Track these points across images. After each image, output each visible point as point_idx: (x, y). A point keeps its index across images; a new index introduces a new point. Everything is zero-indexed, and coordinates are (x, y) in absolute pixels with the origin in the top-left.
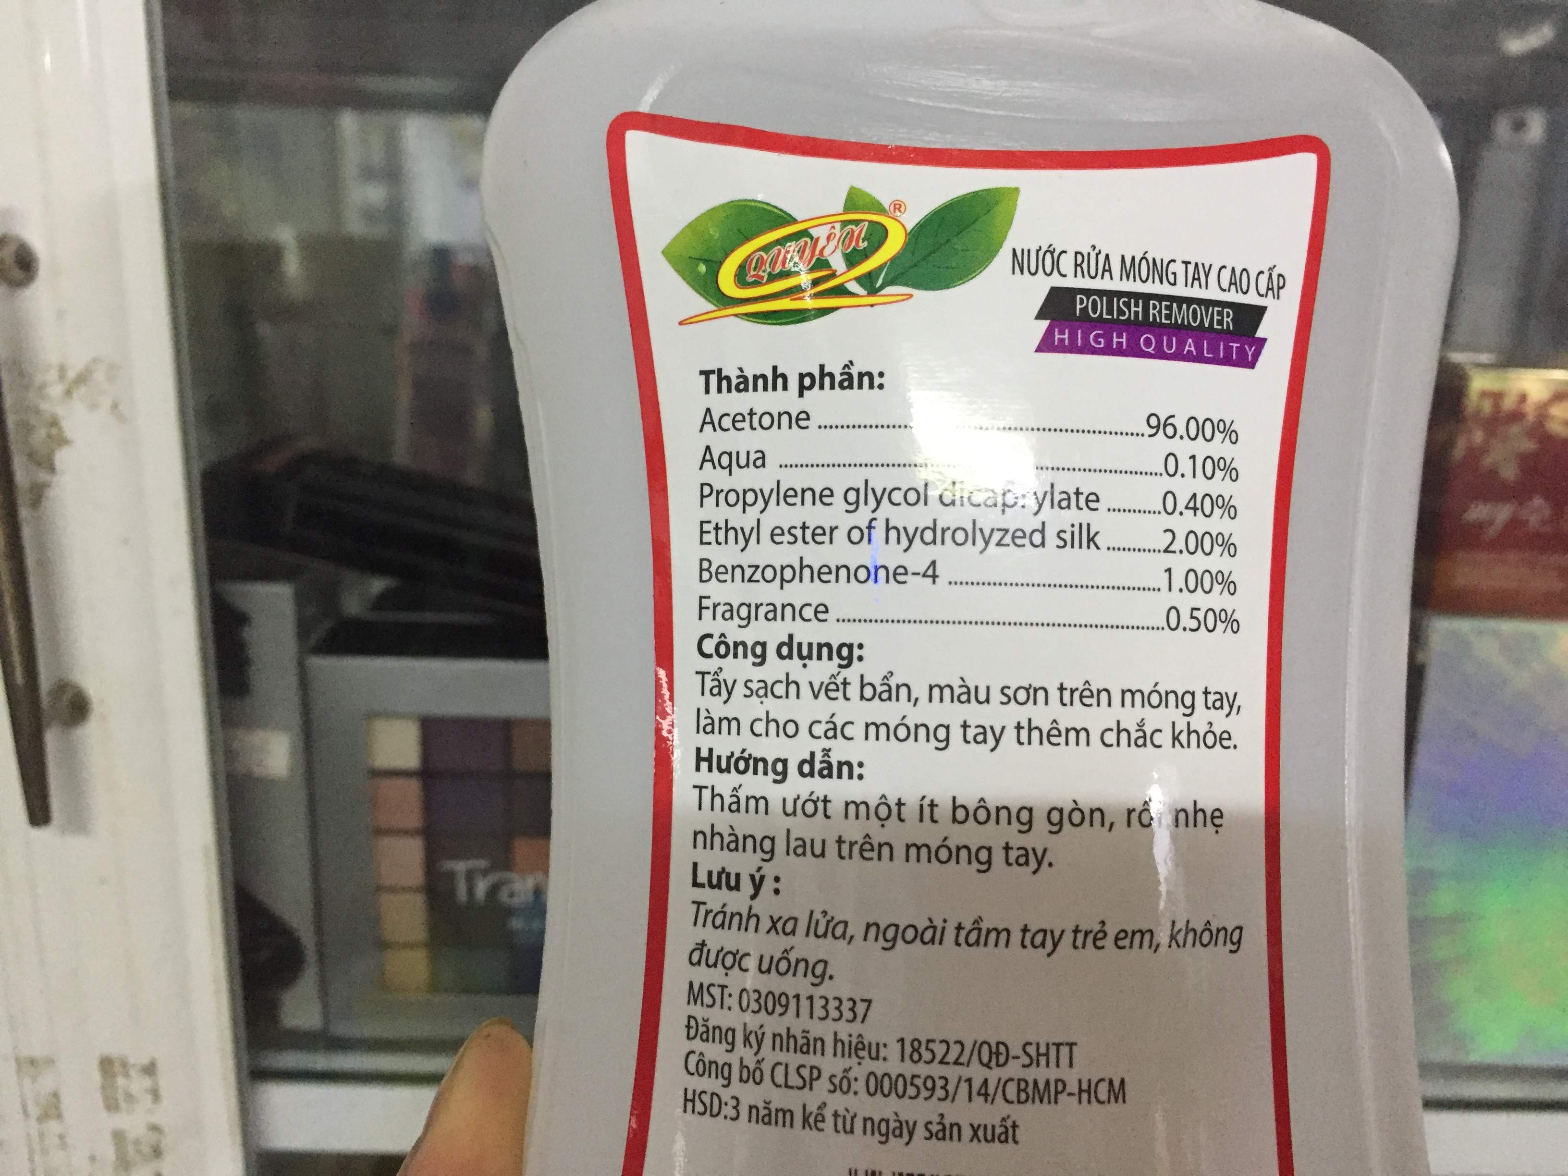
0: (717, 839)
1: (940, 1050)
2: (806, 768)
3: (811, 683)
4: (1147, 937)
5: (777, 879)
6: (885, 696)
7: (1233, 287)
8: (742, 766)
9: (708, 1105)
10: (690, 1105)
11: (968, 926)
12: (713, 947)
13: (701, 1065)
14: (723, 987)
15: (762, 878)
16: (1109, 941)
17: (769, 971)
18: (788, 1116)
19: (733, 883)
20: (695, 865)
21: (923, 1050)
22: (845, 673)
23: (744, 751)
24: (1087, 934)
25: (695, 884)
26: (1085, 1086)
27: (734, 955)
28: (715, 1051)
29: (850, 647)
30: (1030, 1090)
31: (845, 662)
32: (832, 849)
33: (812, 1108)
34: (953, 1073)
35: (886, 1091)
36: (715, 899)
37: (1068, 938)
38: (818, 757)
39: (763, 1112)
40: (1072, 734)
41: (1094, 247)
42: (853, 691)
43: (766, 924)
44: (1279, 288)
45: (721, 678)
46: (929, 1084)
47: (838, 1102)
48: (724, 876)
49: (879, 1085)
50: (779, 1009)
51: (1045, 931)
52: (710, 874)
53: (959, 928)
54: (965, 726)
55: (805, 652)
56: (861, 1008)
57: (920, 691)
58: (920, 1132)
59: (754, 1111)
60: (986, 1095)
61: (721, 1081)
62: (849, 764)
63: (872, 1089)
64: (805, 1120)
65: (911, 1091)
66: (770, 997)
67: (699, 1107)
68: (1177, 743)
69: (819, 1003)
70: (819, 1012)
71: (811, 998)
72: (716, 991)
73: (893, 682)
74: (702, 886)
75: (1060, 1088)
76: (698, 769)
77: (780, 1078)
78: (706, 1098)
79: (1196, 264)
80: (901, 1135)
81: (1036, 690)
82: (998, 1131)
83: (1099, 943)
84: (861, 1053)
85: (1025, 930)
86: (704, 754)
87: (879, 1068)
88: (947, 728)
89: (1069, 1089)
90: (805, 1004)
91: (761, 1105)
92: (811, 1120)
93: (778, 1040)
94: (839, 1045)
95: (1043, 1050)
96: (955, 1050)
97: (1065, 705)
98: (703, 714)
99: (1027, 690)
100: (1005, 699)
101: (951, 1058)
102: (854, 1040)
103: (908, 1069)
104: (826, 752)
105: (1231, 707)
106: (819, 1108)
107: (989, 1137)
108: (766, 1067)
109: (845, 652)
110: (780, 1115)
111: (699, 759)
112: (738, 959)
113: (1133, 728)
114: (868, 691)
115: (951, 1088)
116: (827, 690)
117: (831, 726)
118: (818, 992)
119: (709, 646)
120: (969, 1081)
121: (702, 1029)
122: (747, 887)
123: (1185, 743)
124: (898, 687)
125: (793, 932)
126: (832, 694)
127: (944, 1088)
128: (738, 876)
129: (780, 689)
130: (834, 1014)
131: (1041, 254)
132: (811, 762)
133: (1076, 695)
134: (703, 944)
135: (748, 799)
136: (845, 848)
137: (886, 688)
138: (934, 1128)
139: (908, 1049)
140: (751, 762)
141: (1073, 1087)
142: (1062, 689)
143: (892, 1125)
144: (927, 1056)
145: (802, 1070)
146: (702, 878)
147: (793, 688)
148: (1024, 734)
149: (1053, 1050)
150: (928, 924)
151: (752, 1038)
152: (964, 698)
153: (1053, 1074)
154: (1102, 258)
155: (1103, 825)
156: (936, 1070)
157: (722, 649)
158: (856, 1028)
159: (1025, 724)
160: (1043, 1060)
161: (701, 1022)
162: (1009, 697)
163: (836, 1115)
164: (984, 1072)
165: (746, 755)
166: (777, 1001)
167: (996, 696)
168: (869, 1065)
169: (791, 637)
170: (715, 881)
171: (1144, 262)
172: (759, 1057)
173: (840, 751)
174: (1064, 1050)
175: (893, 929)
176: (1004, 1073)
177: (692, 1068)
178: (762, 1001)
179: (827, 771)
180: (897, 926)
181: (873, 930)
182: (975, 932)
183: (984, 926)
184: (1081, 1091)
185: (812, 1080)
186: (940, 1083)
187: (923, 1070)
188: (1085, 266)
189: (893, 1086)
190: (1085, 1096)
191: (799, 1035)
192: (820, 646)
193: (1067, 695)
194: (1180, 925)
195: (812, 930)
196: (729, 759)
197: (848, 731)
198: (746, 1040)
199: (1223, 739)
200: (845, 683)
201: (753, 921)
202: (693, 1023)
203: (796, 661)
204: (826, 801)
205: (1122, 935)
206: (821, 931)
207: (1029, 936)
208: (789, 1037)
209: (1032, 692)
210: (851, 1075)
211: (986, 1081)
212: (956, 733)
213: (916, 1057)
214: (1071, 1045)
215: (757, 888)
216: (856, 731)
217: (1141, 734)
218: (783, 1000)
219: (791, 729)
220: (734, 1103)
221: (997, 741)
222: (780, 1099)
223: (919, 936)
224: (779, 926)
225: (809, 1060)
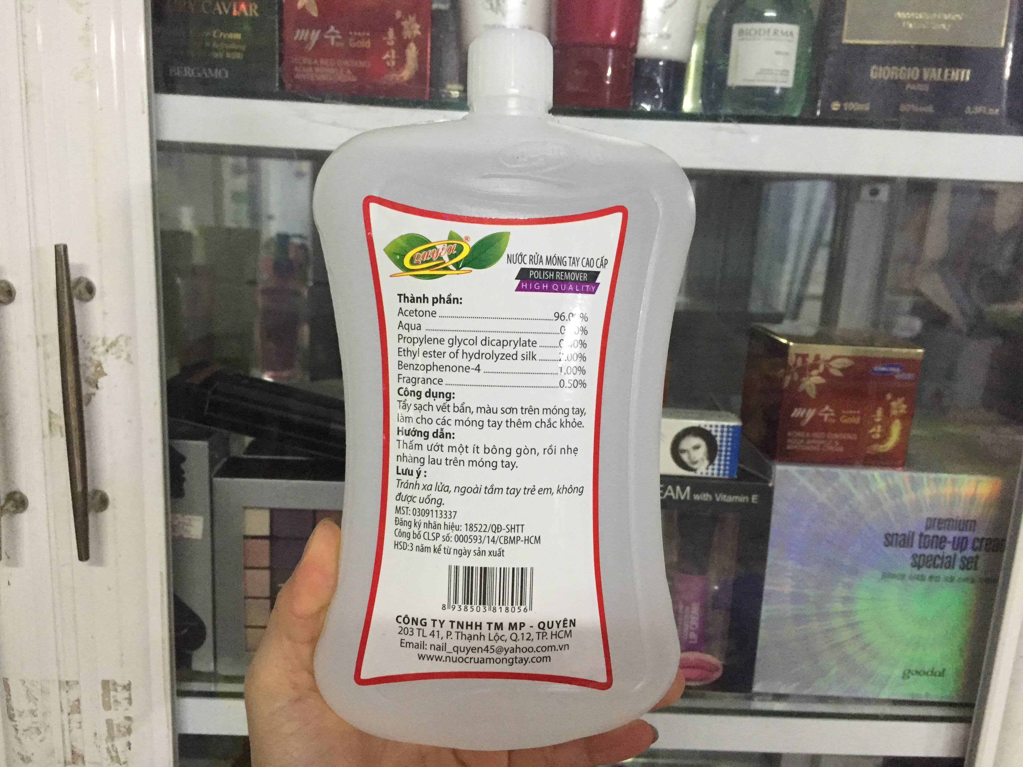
0: (405, 458)
1: (479, 527)
2: (435, 435)
3: (437, 406)
4: (549, 490)
5: (425, 472)
6: (462, 411)
7: (587, 265)
8: (413, 433)
9: (402, 546)
10: (396, 546)
11: (489, 487)
12: (404, 494)
13: (400, 533)
14: (407, 508)
15: (420, 471)
16: (536, 492)
17: (423, 502)
18: (429, 549)
19: (410, 473)
20: (398, 467)
21: (473, 527)
22: (448, 402)
23: (414, 428)
24: (528, 490)
25: (398, 473)
26: (527, 538)
27: (411, 497)
28: (405, 529)
29: (450, 394)
30: (508, 540)
31: (448, 399)
32: (444, 462)
33: (437, 546)
34: (483, 534)
35: (461, 541)
36: (404, 478)
37: (522, 491)
38: (439, 431)
39: (421, 548)
40: (525, 424)
41: (536, 253)
42: (451, 409)
43: (421, 487)
44: (605, 264)
45: (406, 403)
46: (475, 538)
47: (445, 544)
48: (407, 471)
49: (459, 539)
50: (426, 515)
51: (515, 489)
52: (403, 470)
53: (486, 488)
54: (489, 421)
55: (435, 395)
56: (453, 514)
57: (474, 409)
58: (472, 553)
59: (418, 548)
60: (494, 541)
61: (407, 538)
62: (450, 434)
63: (457, 540)
64: (435, 550)
65: (470, 540)
66: (423, 511)
67: (400, 547)
68: (562, 426)
69: (439, 513)
70: (439, 515)
71: (436, 511)
72: (405, 509)
73: (465, 406)
74: (400, 474)
75: (518, 538)
76: (398, 434)
77: (426, 537)
78: (402, 544)
79: (574, 258)
80: (466, 554)
81: (513, 409)
82: (498, 552)
83: (532, 493)
84: (453, 528)
85: (508, 488)
86: (400, 429)
87: (459, 533)
88: (483, 422)
89: (521, 539)
90: (435, 513)
91: (420, 546)
92: (437, 550)
93: (426, 524)
94: (446, 526)
95: (513, 527)
96: (484, 527)
97: (523, 414)
98: (400, 415)
99: (510, 409)
100: (503, 412)
101: (482, 530)
102: (451, 525)
103: (469, 533)
104: (442, 429)
105: (582, 413)
106: (439, 546)
107: (495, 555)
108: (422, 534)
109: (448, 395)
110: (426, 548)
111: (398, 431)
112: (412, 498)
113: (546, 421)
114: (456, 409)
115: (482, 539)
116: (442, 408)
117: (444, 420)
118: (439, 509)
119: (402, 392)
120: (489, 537)
121: (400, 522)
122: (415, 474)
123: (565, 426)
124: (466, 408)
125: (431, 489)
126: (444, 410)
127: (480, 539)
128: (412, 471)
129: (426, 408)
130: (445, 516)
131: (518, 256)
132: (437, 432)
133: (527, 410)
134: (401, 493)
135: (415, 445)
136: (448, 461)
137: (462, 408)
138: (477, 552)
139: (468, 527)
140: (417, 432)
141: (523, 539)
142: (522, 408)
143: (463, 551)
144: (475, 529)
145: (433, 534)
146: (400, 471)
147: (431, 407)
148: (509, 423)
149: (516, 527)
150: (476, 487)
151: (417, 524)
152: (489, 411)
153: (516, 534)
154: (539, 257)
155: (535, 454)
156: (477, 534)
157: (406, 393)
158: (452, 521)
159: (509, 420)
160: (513, 530)
161: (400, 519)
162: (504, 412)
163: (445, 548)
164: (493, 534)
165: (415, 430)
166: (425, 512)
167: (500, 411)
168: (455, 532)
169: (430, 390)
170: (404, 473)
171: (555, 258)
172: (419, 530)
173: (447, 429)
174: (520, 527)
175: (464, 488)
176: (500, 534)
177: (397, 534)
178: (420, 512)
179: (442, 436)
180: (465, 488)
181: (457, 489)
182: (491, 489)
183: (494, 488)
184: (525, 540)
185: (437, 537)
186: (479, 538)
187: (473, 533)
188: (533, 260)
189: (464, 539)
190: (527, 541)
191: (433, 523)
192: (440, 393)
193: (524, 410)
194: (561, 486)
195: (437, 489)
196: (409, 431)
197: (449, 422)
198: (415, 524)
199: (579, 424)
200: (448, 406)
201: (417, 486)
202: (397, 519)
203: (432, 398)
204: (442, 446)
205: (541, 490)
206: (440, 489)
207: (509, 490)
208: (429, 524)
209: (512, 409)
210: (450, 536)
211: (494, 537)
212: (486, 424)
213: (471, 529)
214: (522, 525)
215: (419, 475)
216: (452, 422)
217: (549, 423)
218: (427, 512)
219: (430, 421)
220: (411, 545)
221: (500, 426)
222: (427, 544)
223: (473, 490)
224: (426, 487)
225: (436, 531)
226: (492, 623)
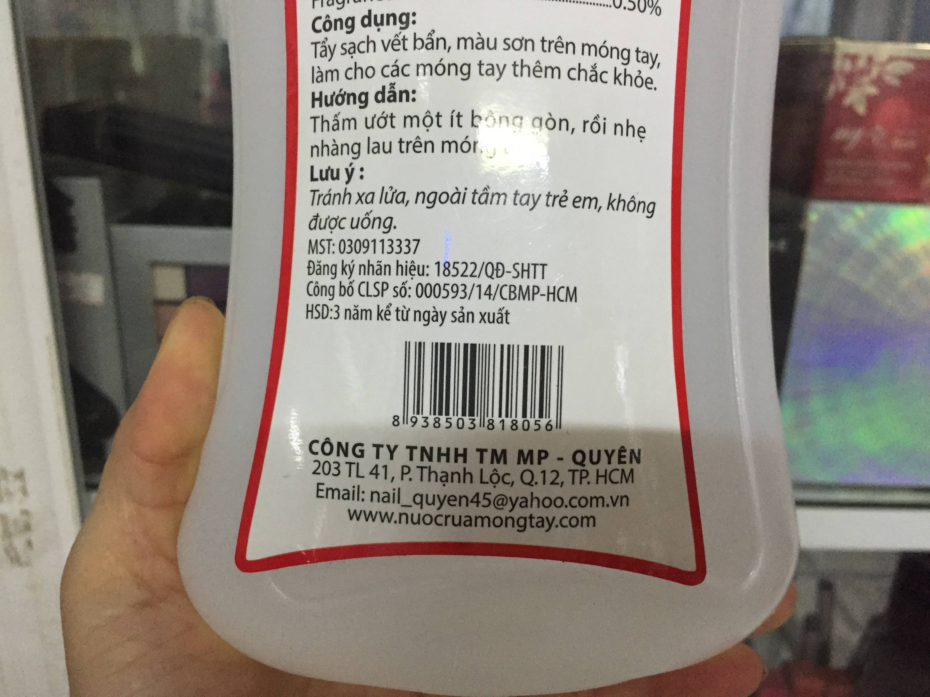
0: (325, 149)
1: (461, 268)
2: (380, 97)
3: (383, 41)
4: (594, 201)
5: (362, 169)
6: (429, 46)
8: (340, 100)
9: (321, 312)
10: (310, 314)
11: (480, 191)
12: (323, 217)
13: (316, 289)
14: (329, 240)
15: (353, 169)
16: (569, 203)
17: (357, 227)
18: (369, 312)
19: (335, 175)
20: (312, 167)
21: (451, 268)
22: (404, 32)
23: (341, 90)
24: (555, 197)
25: (313, 179)
26: (551, 290)
27: (336, 220)
28: (325, 280)
29: (407, 15)
30: (517, 292)
31: (404, 26)
32: (396, 146)
33: (383, 307)
34: (469, 282)
35: (428, 295)
36: (323, 187)
37: (544, 198)
38: (387, 89)
39: (353, 312)
40: (549, 71)
42: (409, 44)
43: (355, 198)
45: (327, 45)
46: (455, 289)
47: (399, 302)
48: (329, 172)
49: (424, 290)
50: (363, 250)
51: (529, 195)
52: (321, 171)
53: (475, 193)
54: (480, 64)
55: (379, 21)
56: (413, 245)
57: (452, 42)
58: (449, 318)
59: (348, 312)
60: (490, 295)
61: (329, 297)
62: (407, 92)
63: (420, 293)
64: (379, 315)
65: (444, 293)
66: (358, 243)
67: (316, 314)
68: (617, 81)
69: (387, 243)
70: (387, 249)
71: (382, 241)
72: (325, 244)
73: (434, 37)
74: (316, 180)
75: (536, 290)
76: (313, 106)
77: (363, 291)
78: (319, 309)
80: (437, 320)
81: (526, 41)
82: (497, 316)
83: (563, 204)
84: (413, 272)
85: (516, 194)
86: (317, 96)
87: (424, 280)
88: (469, 66)
89: (541, 292)
90: (379, 245)
91: (352, 309)
92: (383, 314)
93: (362, 268)
94: (400, 268)
95: (526, 268)
96: (471, 268)
97: (545, 51)
98: (316, 70)
99: (521, 41)
100: (507, 47)
101: (469, 272)
102: (409, 265)
103: (442, 280)
104: (392, 85)
105: (654, 63)
106: (388, 306)
107: (491, 320)
108: (355, 286)
109: (404, 18)
110: (364, 312)
111: (314, 99)
112: (338, 221)
113: (589, 69)
114: (419, 44)
115: (468, 291)
116: (393, 45)
117: (395, 68)
118: (386, 237)
119: (319, 25)
120: (479, 286)
121: (317, 268)
122: (344, 176)
123: (622, 82)
124: (438, 40)
125: (372, 201)
126: (396, 47)
127: (464, 291)
128: (338, 170)
129: (363, 47)
130: (397, 249)
132: (383, 93)
133: (553, 45)
134: (317, 216)
135: (344, 120)
136: (404, 146)
137: (430, 41)
138: (457, 315)
139: (442, 268)
140: (346, 97)
141: (544, 291)
142: (543, 41)
143: (432, 314)
144: (454, 272)
145: (377, 285)
146: (317, 175)
147: (371, 45)
148: (518, 69)
149: (532, 268)
150: (456, 191)
151: (347, 269)
152: (480, 46)
153: (531, 282)
155: (567, 129)
156: (459, 280)
157: (327, 26)
158: (410, 257)
159: (519, 63)
160: (525, 274)
161: (316, 263)
162: (509, 45)
163: (397, 310)
164: (489, 281)
165: (342, 93)
166: (362, 244)
167: (501, 45)
168: (418, 279)
169: (370, 11)
170: (324, 176)
172: (351, 280)
173: (401, 84)
174: (539, 269)
175: (434, 195)
176: (501, 281)
177: (311, 292)
178: (353, 246)
179: (393, 98)
180: (436, 193)
181: (421, 196)
182: (485, 196)
183: (490, 191)
184: (549, 293)
185: (383, 290)
186: (461, 288)
187: (451, 280)
189: (433, 291)
190: (551, 296)
191: (375, 264)
192: (388, 16)
193: (546, 45)
194: (615, 196)
195: (384, 199)
196: (332, 97)
197: (406, 71)
198: (343, 269)
199: (648, 82)
200: (404, 39)
201: (348, 197)
202: (311, 265)
203: (374, 27)
204: (392, 117)
205: (578, 199)
206: (388, 200)
207: (518, 198)
208: (369, 266)
209: (524, 42)
210: (407, 286)
211: (490, 286)
212: (475, 69)
213: (447, 272)
214: (543, 265)
215: (350, 177)
216: (410, 70)
217: (594, 73)
218: (366, 244)
219: (370, 72)
220: (336, 308)
221: (501, 74)
222: (365, 303)
223: (449, 198)
224: (363, 198)
225: (381, 278)
226: (486, 450)
